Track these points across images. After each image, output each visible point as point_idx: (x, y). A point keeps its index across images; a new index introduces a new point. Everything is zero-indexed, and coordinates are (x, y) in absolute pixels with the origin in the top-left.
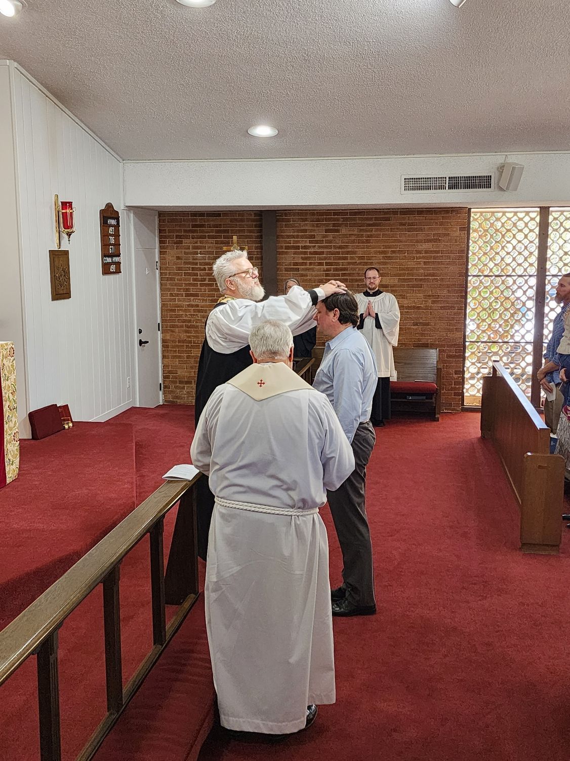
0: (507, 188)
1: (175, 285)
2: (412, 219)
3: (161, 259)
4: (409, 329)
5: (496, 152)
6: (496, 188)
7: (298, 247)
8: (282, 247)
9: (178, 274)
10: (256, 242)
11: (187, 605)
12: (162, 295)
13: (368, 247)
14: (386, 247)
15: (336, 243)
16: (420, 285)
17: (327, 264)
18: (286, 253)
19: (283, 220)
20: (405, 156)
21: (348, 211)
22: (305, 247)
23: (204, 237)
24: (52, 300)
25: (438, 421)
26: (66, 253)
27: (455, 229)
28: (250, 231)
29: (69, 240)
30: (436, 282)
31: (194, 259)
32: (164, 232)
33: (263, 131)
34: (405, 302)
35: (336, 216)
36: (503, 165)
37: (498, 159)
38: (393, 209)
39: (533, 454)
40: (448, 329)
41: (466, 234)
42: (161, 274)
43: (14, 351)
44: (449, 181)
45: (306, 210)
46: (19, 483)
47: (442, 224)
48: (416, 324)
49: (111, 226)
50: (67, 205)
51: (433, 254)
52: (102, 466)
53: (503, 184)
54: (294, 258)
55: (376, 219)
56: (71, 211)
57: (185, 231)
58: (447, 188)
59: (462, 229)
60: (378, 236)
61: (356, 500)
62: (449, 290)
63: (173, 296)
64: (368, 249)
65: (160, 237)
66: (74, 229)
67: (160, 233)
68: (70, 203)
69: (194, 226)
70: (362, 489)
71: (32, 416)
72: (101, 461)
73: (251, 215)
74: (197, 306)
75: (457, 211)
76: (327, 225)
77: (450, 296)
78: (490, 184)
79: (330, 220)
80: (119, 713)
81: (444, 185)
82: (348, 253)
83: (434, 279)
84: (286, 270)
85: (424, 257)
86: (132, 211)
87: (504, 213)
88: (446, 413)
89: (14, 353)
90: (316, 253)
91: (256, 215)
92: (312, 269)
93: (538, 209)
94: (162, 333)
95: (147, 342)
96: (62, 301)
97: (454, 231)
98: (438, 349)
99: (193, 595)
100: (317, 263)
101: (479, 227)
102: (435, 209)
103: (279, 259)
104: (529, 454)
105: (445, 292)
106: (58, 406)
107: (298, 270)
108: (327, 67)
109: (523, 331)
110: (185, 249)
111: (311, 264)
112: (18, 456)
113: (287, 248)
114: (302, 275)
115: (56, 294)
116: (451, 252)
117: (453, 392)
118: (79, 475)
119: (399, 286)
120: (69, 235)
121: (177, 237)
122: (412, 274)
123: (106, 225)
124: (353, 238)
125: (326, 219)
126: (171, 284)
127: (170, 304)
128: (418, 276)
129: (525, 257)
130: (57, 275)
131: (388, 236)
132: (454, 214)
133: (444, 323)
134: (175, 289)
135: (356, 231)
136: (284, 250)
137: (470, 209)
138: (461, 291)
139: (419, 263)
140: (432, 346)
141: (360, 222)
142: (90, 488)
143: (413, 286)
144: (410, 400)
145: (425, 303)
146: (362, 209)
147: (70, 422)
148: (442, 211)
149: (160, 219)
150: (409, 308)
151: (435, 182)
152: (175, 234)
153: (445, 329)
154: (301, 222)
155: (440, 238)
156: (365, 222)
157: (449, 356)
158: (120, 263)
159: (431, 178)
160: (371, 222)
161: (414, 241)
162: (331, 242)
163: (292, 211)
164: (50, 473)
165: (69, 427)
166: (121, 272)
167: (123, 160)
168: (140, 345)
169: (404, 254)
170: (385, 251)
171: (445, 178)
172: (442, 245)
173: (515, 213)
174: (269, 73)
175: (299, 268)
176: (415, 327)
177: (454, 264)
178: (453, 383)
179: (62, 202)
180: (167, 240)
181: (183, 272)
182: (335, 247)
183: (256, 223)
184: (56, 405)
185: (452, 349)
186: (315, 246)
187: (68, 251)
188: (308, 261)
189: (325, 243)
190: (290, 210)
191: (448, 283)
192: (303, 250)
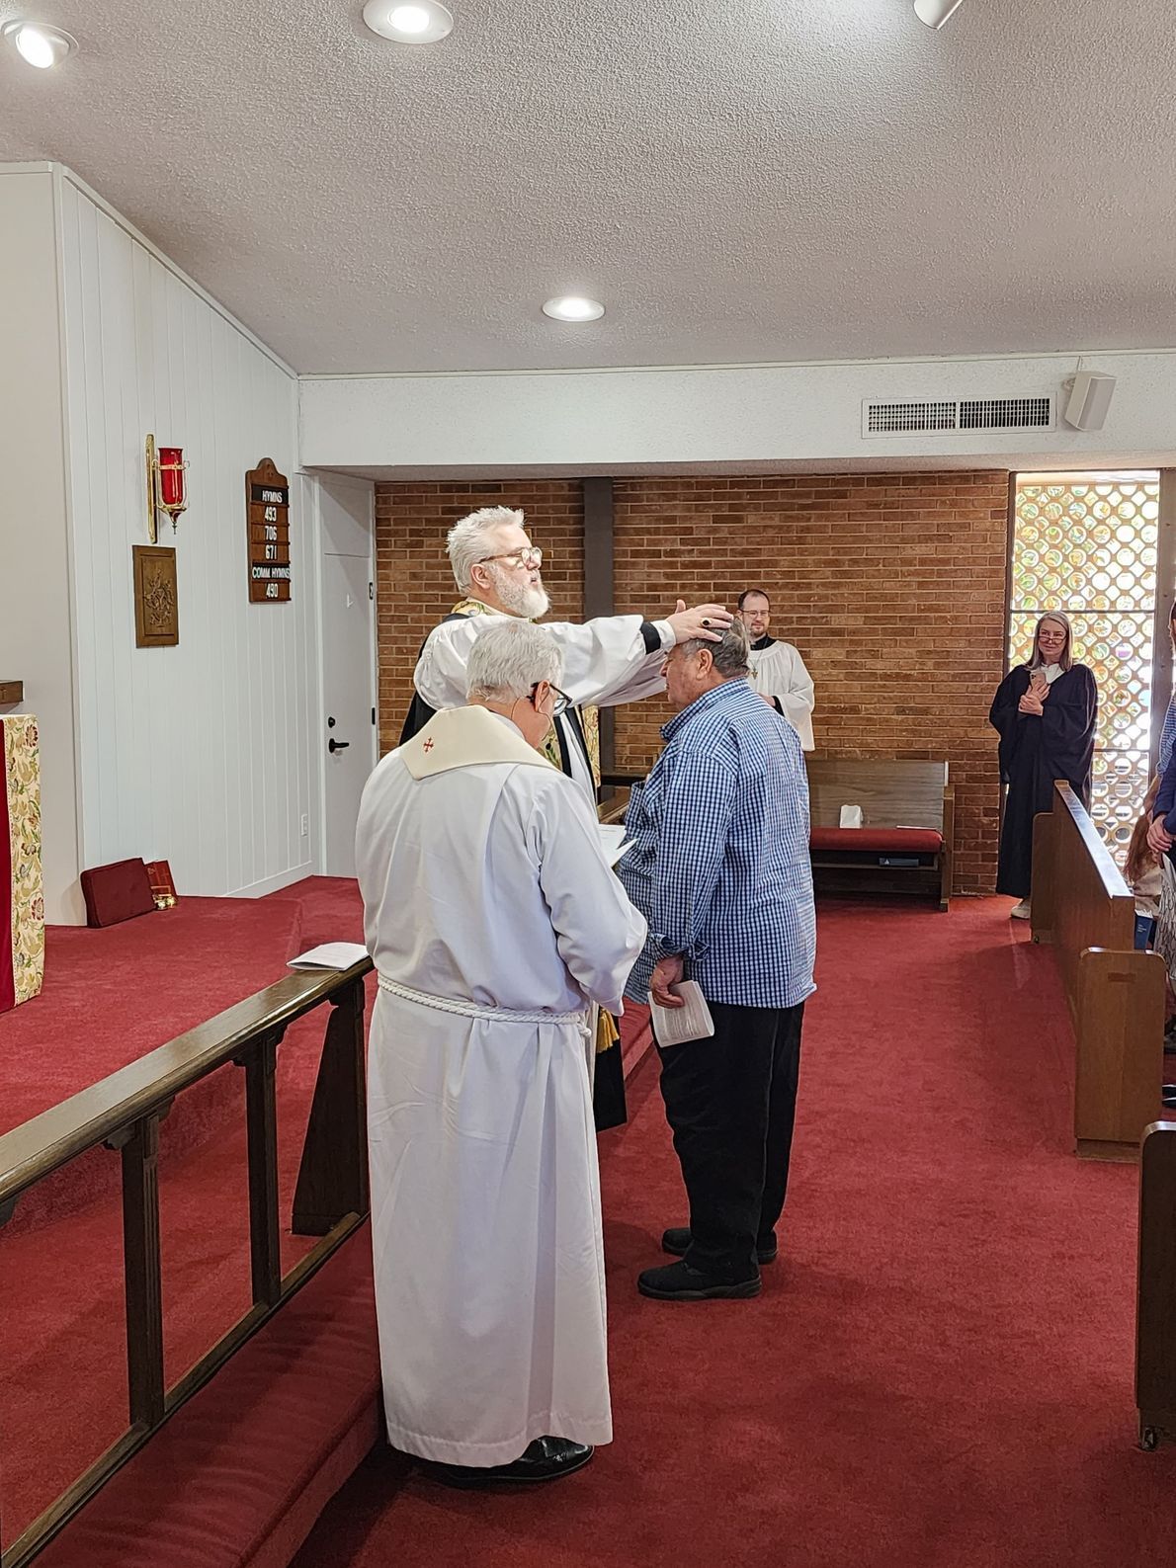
0: (1082, 424)
1: (409, 632)
2: (893, 493)
3: (379, 578)
4: (887, 721)
5: (1058, 351)
6: (1060, 424)
7: (657, 554)
8: (624, 553)
9: (413, 609)
10: (570, 543)
12: (381, 651)
13: (801, 552)
14: (838, 551)
15: (736, 544)
16: (909, 630)
17: (717, 587)
18: (634, 564)
19: (627, 498)
20: (867, 361)
21: (762, 479)
22: (672, 553)
24: (137, 647)
25: (945, 910)
26: (170, 552)
27: (982, 515)
28: (561, 521)
29: (175, 527)
30: (943, 623)
31: (445, 578)
32: (387, 523)
33: (574, 308)
34: (879, 666)
35: (736, 490)
36: (1073, 377)
37: (1063, 364)
38: (851, 474)
39: (1103, 950)
40: (969, 722)
41: (1005, 525)
42: (380, 608)
43: (36, 733)
44: (961, 410)
45: (674, 477)
46: (42, 1004)
47: (954, 503)
48: (901, 711)
49: (269, 504)
50: (170, 455)
51: (937, 565)
52: (216, 975)
53: (1073, 417)
54: (649, 576)
55: (819, 495)
56: (179, 467)
57: (428, 521)
58: (958, 425)
59: (995, 515)
60: (822, 529)
62: (969, 640)
63: (404, 654)
64: (802, 555)
65: (379, 533)
66: (184, 504)
67: (377, 525)
68: (179, 452)
69: (446, 511)
71: (88, 879)
72: (215, 967)
73: (563, 487)
75: (986, 476)
76: (719, 507)
77: (973, 652)
78: (1047, 417)
79: (723, 496)
80: (154, 1429)
81: (952, 418)
82: (759, 564)
83: (939, 617)
84: (634, 599)
85: (916, 573)
86: (317, 478)
87: (1092, 486)
88: (964, 896)
89: (36, 739)
90: (695, 565)
91: (571, 487)
93: (1156, 475)
94: (381, 729)
95: (346, 745)
96: (159, 650)
97: (980, 518)
98: (947, 763)
99: (353, 1216)
100: (698, 584)
101: (1039, 515)
102: (940, 474)
103: (617, 575)
105: (961, 645)
106: (145, 863)
107: (656, 599)
109: (1133, 732)
110: (429, 557)
111: (683, 587)
112: (42, 949)
115: (147, 635)
117: (979, 853)
118: (165, 992)
119: (867, 632)
120: (175, 515)
121: (413, 533)
122: (894, 608)
123: (257, 502)
124: (771, 533)
125: (716, 496)
126: (400, 630)
127: (397, 669)
128: (907, 611)
129: (1138, 576)
130: (149, 597)
131: (843, 528)
132: (980, 483)
133: (961, 709)
134: (408, 640)
135: (776, 519)
136: (629, 559)
137: (1013, 474)
138: (996, 643)
139: (908, 584)
140: (938, 757)
141: (785, 501)
142: (182, 1014)
143: (896, 632)
144: (887, 866)
145: (921, 667)
146: (790, 475)
147: (169, 895)
148: (955, 477)
149: (377, 497)
150: (886, 677)
151: (933, 413)
152: (408, 528)
153: (963, 720)
154: (663, 501)
155: (951, 534)
156: (794, 501)
157: (971, 778)
158: (289, 581)
159: (924, 405)
160: (809, 502)
161: (898, 540)
162: (725, 543)
163: (645, 480)
164: (108, 987)
165: (167, 906)
166: (290, 599)
167: (298, 375)
168: (332, 750)
169: (878, 565)
170: (837, 560)
171: (954, 404)
172: (955, 547)
173: (1116, 486)
174: (574, 182)
175: (659, 596)
176: (900, 717)
177: (981, 586)
178: (980, 835)
179: (161, 449)
180: (392, 539)
181: (424, 604)
182: (734, 553)
183: (573, 504)
184: (141, 859)
185: (978, 762)
186: (693, 550)
187: (174, 549)
188: (679, 582)
189: (714, 544)
190: (642, 478)
191: (970, 626)
192: (669, 559)
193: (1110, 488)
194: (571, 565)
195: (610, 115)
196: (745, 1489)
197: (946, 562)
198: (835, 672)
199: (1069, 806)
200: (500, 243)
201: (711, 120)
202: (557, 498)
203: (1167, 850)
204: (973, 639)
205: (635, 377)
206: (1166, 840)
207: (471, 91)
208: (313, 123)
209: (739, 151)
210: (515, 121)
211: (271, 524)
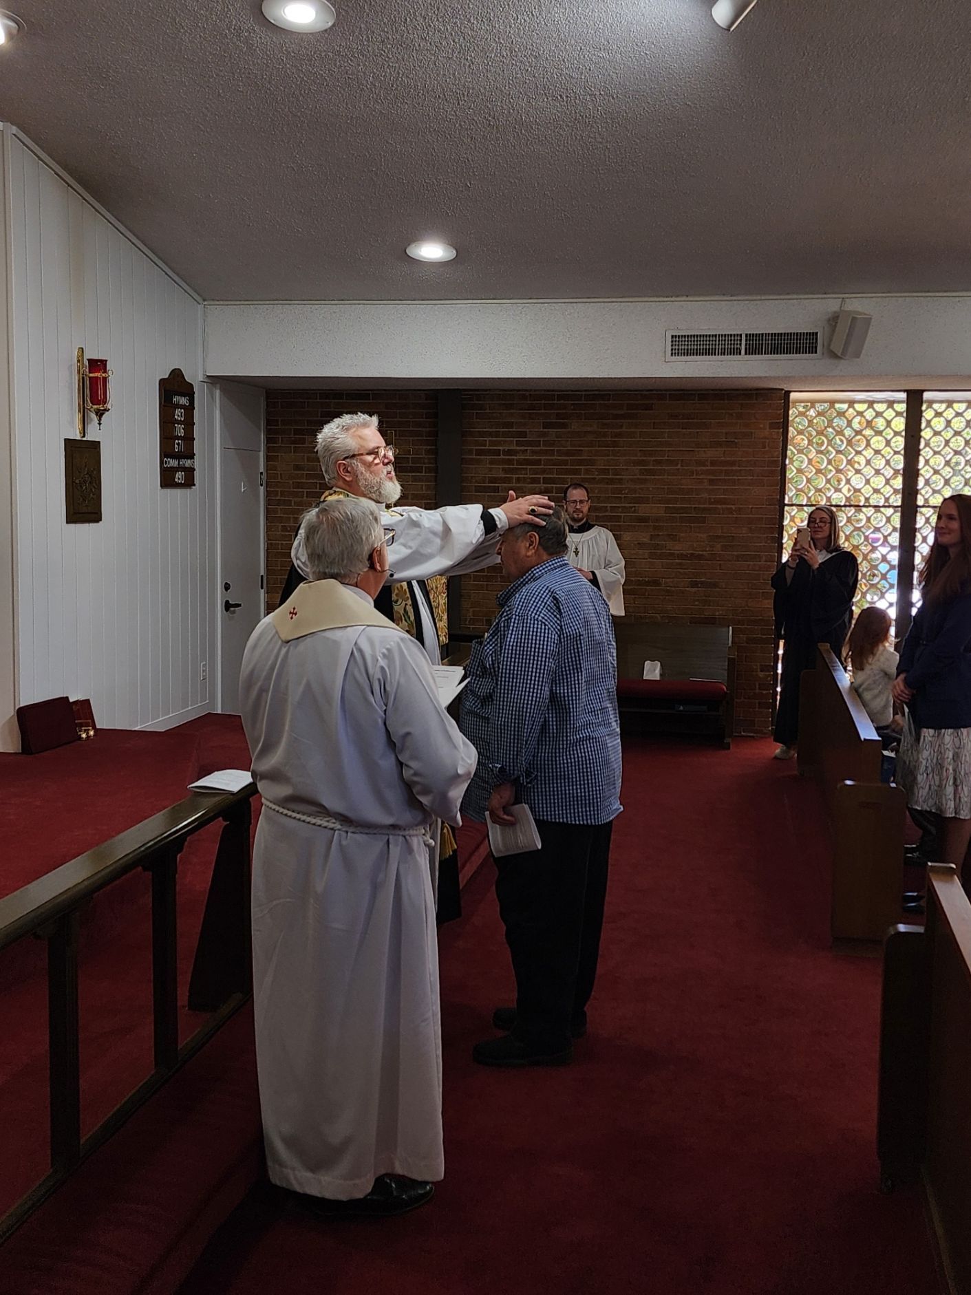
0: (844, 352)
1: (290, 514)
2: (690, 407)
3: (268, 468)
4: (683, 592)
5: (825, 293)
6: (826, 353)
7: (497, 453)
8: (470, 452)
9: (296, 494)
10: (426, 442)
11: (225, 1010)
12: (268, 529)
13: (615, 454)
14: (645, 453)
15: (562, 446)
16: (702, 519)
17: (546, 481)
18: (478, 461)
19: (473, 407)
20: (672, 299)
21: (584, 393)
22: (509, 452)
24: (67, 522)
25: (729, 749)
26: (96, 445)
28: (418, 425)
29: (100, 424)
30: (730, 514)
32: (275, 423)
33: (432, 251)
34: (677, 548)
35: (562, 402)
36: (837, 315)
37: (831, 304)
38: (657, 390)
39: (857, 783)
40: (749, 595)
41: (781, 434)
42: (268, 494)
44: (746, 340)
45: (511, 390)
47: (739, 416)
48: (694, 585)
49: (178, 406)
50: (98, 365)
51: (723, 466)
53: (837, 347)
54: (490, 471)
55: (629, 407)
56: (104, 375)
58: (743, 352)
59: (773, 426)
60: (632, 435)
62: (750, 528)
63: (289, 532)
64: (615, 456)
65: (268, 432)
66: (108, 406)
67: (267, 425)
68: (104, 363)
71: (23, 715)
72: (128, 788)
73: (421, 396)
75: (766, 394)
76: (548, 416)
77: (753, 537)
78: (816, 348)
79: (552, 407)
82: (581, 462)
83: (727, 508)
84: (478, 489)
85: (709, 472)
86: (218, 386)
87: (851, 403)
88: (743, 736)
90: (528, 462)
91: (427, 397)
93: (903, 396)
94: (267, 593)
95: (239, 605)
96: (86, 525)
97: (761, 428)
98: (731, 628)
99: (239, 996)
100: (530, 478)
101: (809, 426)
102: (728, 392)
103: (465, 471)
104: (849, 782)
105: (744, 532)
106: (71, 700)
108: (528, 140)
111: (518, 480)
115: (75, 513)
116: (756, 464)
117: (757, 701)
118: (86, 808)
119: (667, 520)
120: (100, 414)
121: (297, 432)
122: (690, 501)
123: (170, 404)
124: (590, 437)
125: (546, 406)
126: (285, 511)
127: (282, 544)
128: (699, 504)
129: (888, 477)
130: (77, 481)
131: (650, 435)
132: (760, 400)
133: (742, 584)
134: (289, 520)
135: (596, 426)
136: (474, 457)
137: (791, 392)
138: (772, 530)
139: (702, 481)
140: (724, 622)
141: (602, 411)
142: (100, 827)
143: (691, 520)
144: (681, 711)
145: (711, 549)
146: (606, 391)
147: (91, 728)
148: (743, 394)
149: (267, 402)
150: (683, 556)
151: (723, 342)
152: (293, 427)
153: (744, 593)
154: (503, 410)
155: (736, 441)
156: (611, 412)
157: (751, 640)
158: (194, 470)
159: (716, 335)
160: (622, 412)
161: (693, 445)
162: (553, 445)
163: (488, 392)
164: (38, 803)
165: (88, 737)
166: (194, 485)
167: (204, 300)
168: (227, 609)
169: (677, 465)
170: (643, 460)
171: (741, 335)
172: (740, 451)
173: (871, 403)
174: (433, 148)
175: (498, 487)
176: (694, 590)
177: (760, 483)
178: (757, 687)
179: (88, 360)
180: (280, 436)
181: (305, 490)
182: (560, 453)
183: (429, 411)
184: (67, 698)
185: (756, 627)
186: (527, 450)
187: (99, 442)
188: (514, 476)
189: (544, 445)
190: (486, 390)
191: (751, 516)
192: (507, 457)
193: (866, 406)
194: (426, 461)
195: (463, 94)
197: (733, 463)
198: (641, 552)
199: (829, 665)
200: (372, 197)
201: (546, 100)
202: (416, 405)
203: (907, 701)
204: (753, 526)
205: (481, 308)
206: (907, 692)
207: (350, 72)
208: (219, 95)
209: (568, 126)
210: (385, 98)
211: (180, 422)
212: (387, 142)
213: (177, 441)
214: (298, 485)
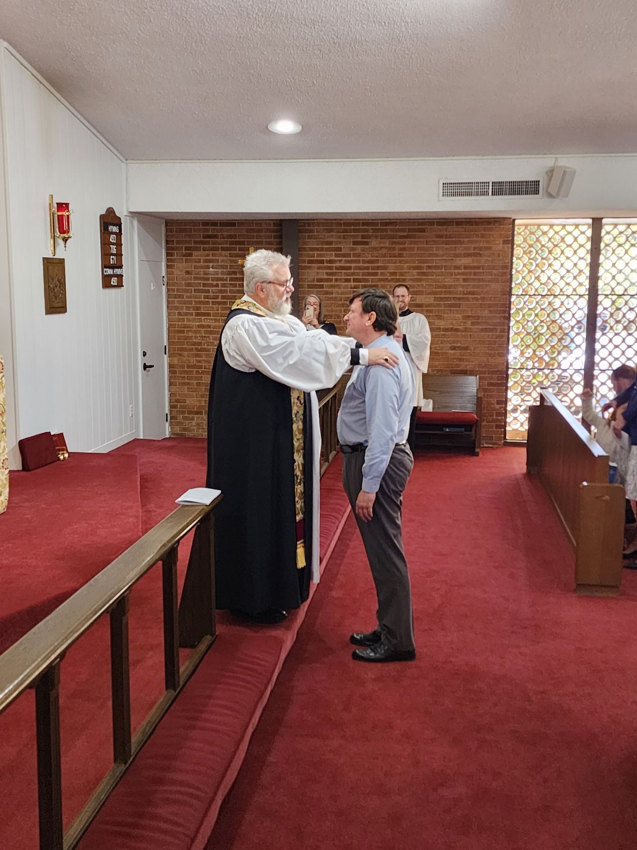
0: (558, 195)
1: (185, 304)
2: (451, 230)
3: (168, 273)
4: (446, 353)
5: (545, 154)
6: (545, 194)
7: (322, 262)
8: (304, 261)
9: (187, 291)
11: (202, 647)
12: (169, 314)
13: (400, 262)
14: (421, 262)
15: (365, 257)
16: (458, 305)
17: (355, 280)
18: (309, 268)
19: (306, 231)
20: (444, 158)
21: (380, 221)
22: (330, 262)
23: (217, 249)
24: (46, 314)
25: (478, 455)
26: (62, 262)
27: (498, 242)
28: (269, 243)
29: (65, 247)
30: (476, 301)
31: (205, 274)
32: (172, 243)
33: (285, 126)
34: (441, 324)
35: (365, 227)
36: (552, 169)
37: (548, 161)
38: (428, 219)
39: (590, 484)
40: (489, 354)
41: (510, 249)
42: (168, 290)
43: (3, 366)
44: (492, 186)
45: (331, 220)
47: (483, 236)
48: (453, 348)
49: (112, 233)
50: (63, 206)
51: (474, 269)
52: (102, 499)
53: (553, 190)
54: (318, 274)
55: (410, 230)
56: (67, 214)
57: (195, 242)
58: (490, 194)
59: (505, 242)
61: (392, 531)
62: (490, 310)
63: (181, 315)
64: (400, 263)
65: (167, 249)
66: (71, 234)
67: (167, 244)
68: (67, 205)
69: (205, 237)
70: (398, 518)
71: (23, 444)
72: (101, 494)
73: (270, 224)
74: (209, 326)
75: (500, 221)
76: (356, 237)
77: (492, 316)
78: (539, 191)
79: (358, 231)
80: (127, 765)
81: (488, 190)
82: (378, 268)
83: (475, 298)
84: (310, 287)
85: (463, 274)
86: (136, 218)
87: (552, 226)
88: (486, 447)
89: (3, 369)
90: (342, 268)
92: (339, 287)
93: (590, 221)
94: (169, 357)
95: (153, 366)
96: (57, 316)
97: (497, 244)
98: (478, 376)
99: (209, 637)
100: (345, 279)
102: (476, 220)
103: (300, 273)
104: (585, 483)
105: (486, 313)
106: (52, 434)
107: (322, 287)
108: (359, 52)
109: (571, 358)
110: (196, 262)
111: (336, 280)
112: (8, 486)
113: (310, 262)
114: (327, 293)
115: (51, 308)
116: (493, 268)
117: (494, 424)
118: (76, 509)
119: (434, 306)
120: (65, 240)
121: (186, 249)
122: (450, 293)
123: (107, 232)
124: (384, 251)
125: (355, 230)
126: (179, 302)
127: (178, 324)
128: (457, 295)
129: (575, 275)
130: (52, 286)
131: (424, 249)
132: (497, 225)
133: (485, 347)
134: (184, 308)
135: (388, 244)
136: (306, 265)
137: (514, 220)
138: (504, 312)
139: (458, 280)
140: (472, 373)
141: (392, 233)
142: (90, 522)
143: (451, 306)
144: (447, 432)
145: (464, 324)
147: (65, 452)
148: (484, 222)
149: (167, 229)
150: (446, 330)
151: (477, 188)
152: (184, 246)
153: (486, 353)
154: (326, 233)
155: (481, 252)
156: (398, 234)
157: (490, 384)
158: (123, 276)
159: (472, 183)
160: (405, 234)
161: (453, 255)
162: (359, 256)
163: (316, 222)
164: (43, 506)
165: (64, 458)
166: (123, 286)
167: (127, 160)
168: (145, 369)
169: (442, 269)
170: (420, 266)
171: (489, 183)
172: (483, 259)
173: (564, 226)
174: (294, 58)
175: (323, 285)
176: (452, 352)
177: (497, 281)
178: (495, 415)
179: (57, 203)
180: (175, 252)
181: (193, 288)
182: (364, 262)
183: (276, 234)
184: (50, 432)
185: (494, 376)
186: (341, 260)
187: (64, 259)
188: (334, 277)
189: (354, 256)
190: (314, 220)
191: (490, 302)
192: (329, 265)
193: (561, 228)
195: (318, 21)
196: (441, 785)
197: (478, 268)
201: (374, 25)
202: (267, 230)
204: (492, 309)
207: (242, 6)
208: (150, 21)
209: (387, 43)
210: (265, 24)
211: (113, 244)
212: (263, 53)
213: (112, 257)
214: (188, 285)
